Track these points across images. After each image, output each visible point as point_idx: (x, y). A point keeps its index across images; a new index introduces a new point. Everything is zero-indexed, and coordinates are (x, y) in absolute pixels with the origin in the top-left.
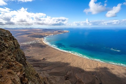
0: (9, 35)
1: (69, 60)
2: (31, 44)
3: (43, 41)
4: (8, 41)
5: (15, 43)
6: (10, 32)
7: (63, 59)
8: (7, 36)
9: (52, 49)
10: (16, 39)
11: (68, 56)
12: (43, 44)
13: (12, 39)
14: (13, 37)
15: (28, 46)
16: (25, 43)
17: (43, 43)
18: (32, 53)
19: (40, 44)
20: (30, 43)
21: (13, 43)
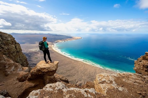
0: (11, 39)
1: (80, 69)
3: (53, 48)
4: (9, 45)
5: (17, 47)
6: (12, 36)
7: (74, 68)
8: (9, 40)
9: (62, 57)
10: (18, 44)
11: (79, 65)
13: (14, 43)
14: (15, 41)
15: (36, 53)
16: (33, 50)
17: (53, 50)
18: (40, 60)
21: (14, 46)
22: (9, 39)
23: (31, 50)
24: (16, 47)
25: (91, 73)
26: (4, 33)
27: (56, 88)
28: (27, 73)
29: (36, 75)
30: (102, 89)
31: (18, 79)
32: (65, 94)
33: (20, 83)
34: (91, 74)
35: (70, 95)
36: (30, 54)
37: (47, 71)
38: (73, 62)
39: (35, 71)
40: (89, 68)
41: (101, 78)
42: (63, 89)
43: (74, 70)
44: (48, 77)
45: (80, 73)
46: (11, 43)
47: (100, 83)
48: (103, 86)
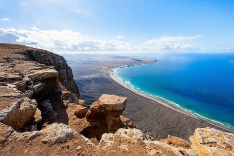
0: (63, 62)
1: (150, 112)
2: (93, 79)
3: (111, 75)
6: (64, 59)
7: (140, 108)
8: (60, 64)
10: (70, 68)
11: (150, 105)
12: (111, 80)
13: (65, 67)
14: (66, 64)
15: (89, 81)
16: (86, 77)
17: (111, 78)
18: (94, 92)
19: (106, 79)
20: (92, 76)
21: (65, 71)
22: (61, 62)
23: (83, 76)
24: (67, 72)
25: (170, 121)
26: (56, 55)
27: (134, 137)
28: (85, 108)
29: (97, 112)
30: (211, 154)
31: (75, 114)
32: (148, 147)
33: (78, 119)
34: (171, 124)
35: (157, 151)
36: (81, 83)
37: (112, 109)
38: (139, 99)
39: (96, 106)
40: (167, 113)
41: (205, 136)
42: (144, 139)
43: (141, 112)
44: (112, 118)
45: (150, 118)
46: (63, 67)
47: (204, 144)
48: (212, 151)
